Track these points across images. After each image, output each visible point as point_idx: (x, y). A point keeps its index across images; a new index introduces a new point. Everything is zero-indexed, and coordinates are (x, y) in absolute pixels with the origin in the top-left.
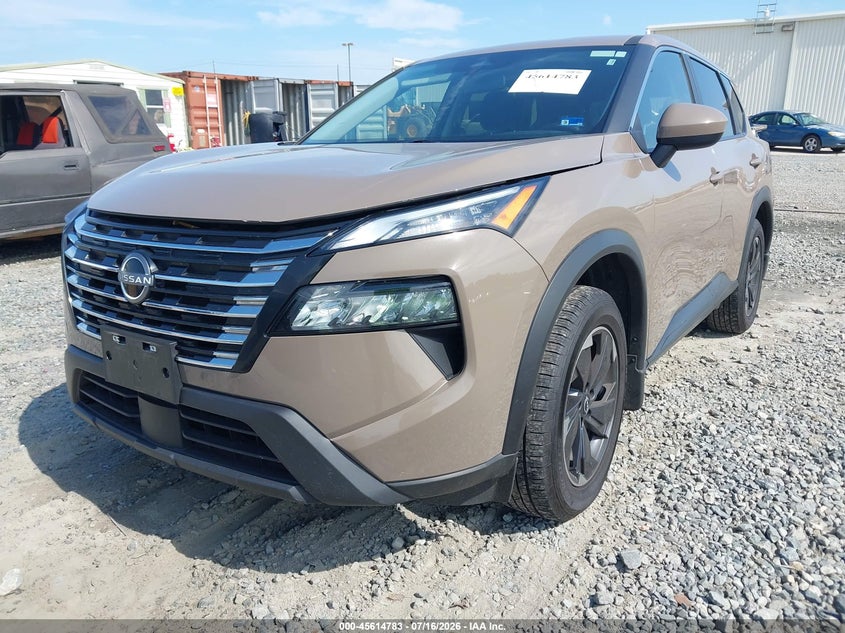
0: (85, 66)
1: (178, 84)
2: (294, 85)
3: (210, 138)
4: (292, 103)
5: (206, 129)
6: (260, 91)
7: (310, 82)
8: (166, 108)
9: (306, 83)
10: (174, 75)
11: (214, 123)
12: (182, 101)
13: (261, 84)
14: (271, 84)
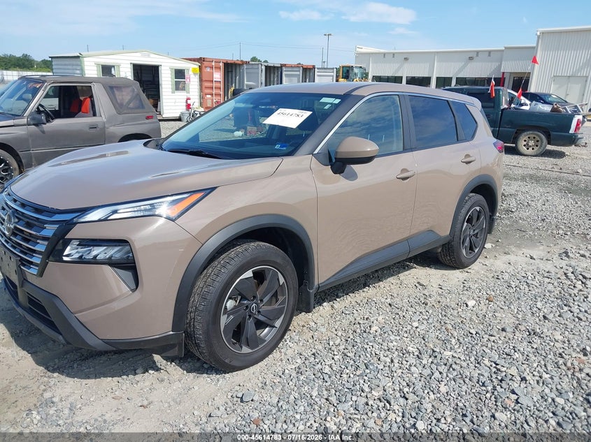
0: (138, 54)
1: (195, 66)
2: (274, 67)
3: (214, 101)
4: (272, 79)
5: (212, 95)
6: (249, 71)
7: (285, 65)
8: (187, 81)
9: (282, 66)
10: (194, 60)
11: (218, 91)
12: (198, 77)
13: (250, 67)
14: (256, 67)
